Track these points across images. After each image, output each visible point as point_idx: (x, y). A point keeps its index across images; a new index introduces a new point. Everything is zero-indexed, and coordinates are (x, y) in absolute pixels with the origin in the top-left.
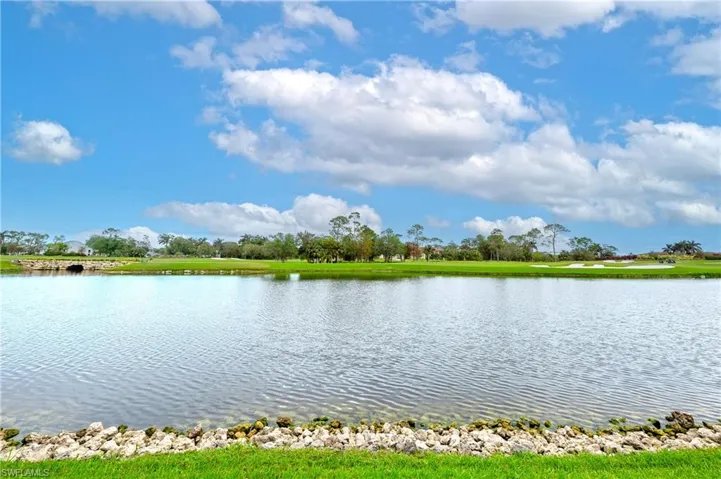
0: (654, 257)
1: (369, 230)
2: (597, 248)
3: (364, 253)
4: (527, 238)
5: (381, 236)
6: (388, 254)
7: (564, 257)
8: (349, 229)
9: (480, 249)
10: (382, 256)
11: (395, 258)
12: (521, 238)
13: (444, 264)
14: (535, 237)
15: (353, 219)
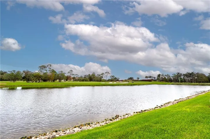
0: (126, 81)
1: (54, 71)
2: (116, 78)
3: (51, 79)
4: (101, 75)
5: (58, 73)
6: (60, 79)
7: (109, 81)
8: (46, 70)
9: (89, 78)
10: (58, 80)
11: (63, 81)
12: (99, 75)
13: (78, 82)
14: (103, 75)
15: (48, 67)
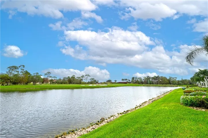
0: (105, 83)
1: (28, 72)
2: (95, 81)
3: (24, 82)
4: (81, 78)
5: (33, 75)
6: (35, 82)
7: (88, 83)
8: (18, 72)
9: (68, 81)
10: (32, 83)
11: (38, 83)
12: (79, 78)
13: (57, 85)
14: (83, 78)
15: (21, 68)
